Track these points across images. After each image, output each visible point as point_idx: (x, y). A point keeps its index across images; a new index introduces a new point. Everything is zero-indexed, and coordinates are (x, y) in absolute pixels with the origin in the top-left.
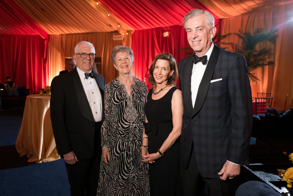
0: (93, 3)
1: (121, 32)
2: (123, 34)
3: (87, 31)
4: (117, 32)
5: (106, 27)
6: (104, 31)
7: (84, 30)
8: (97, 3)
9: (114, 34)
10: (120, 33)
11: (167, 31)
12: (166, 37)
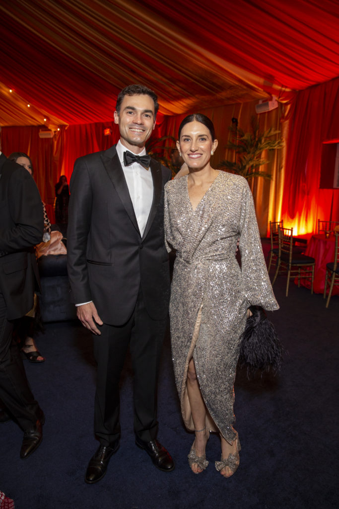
0: (5, 90)
1: (51, 127)
2: (53, 130)
3: (6, 124)
4: (45, 128)
5: (30, 120)
6: (29, 124)
7: (2, 123)
8: (11, 91)
9: (40, 130)
10: (49, 128)
11: (108, 128)
12: (108, 136)
